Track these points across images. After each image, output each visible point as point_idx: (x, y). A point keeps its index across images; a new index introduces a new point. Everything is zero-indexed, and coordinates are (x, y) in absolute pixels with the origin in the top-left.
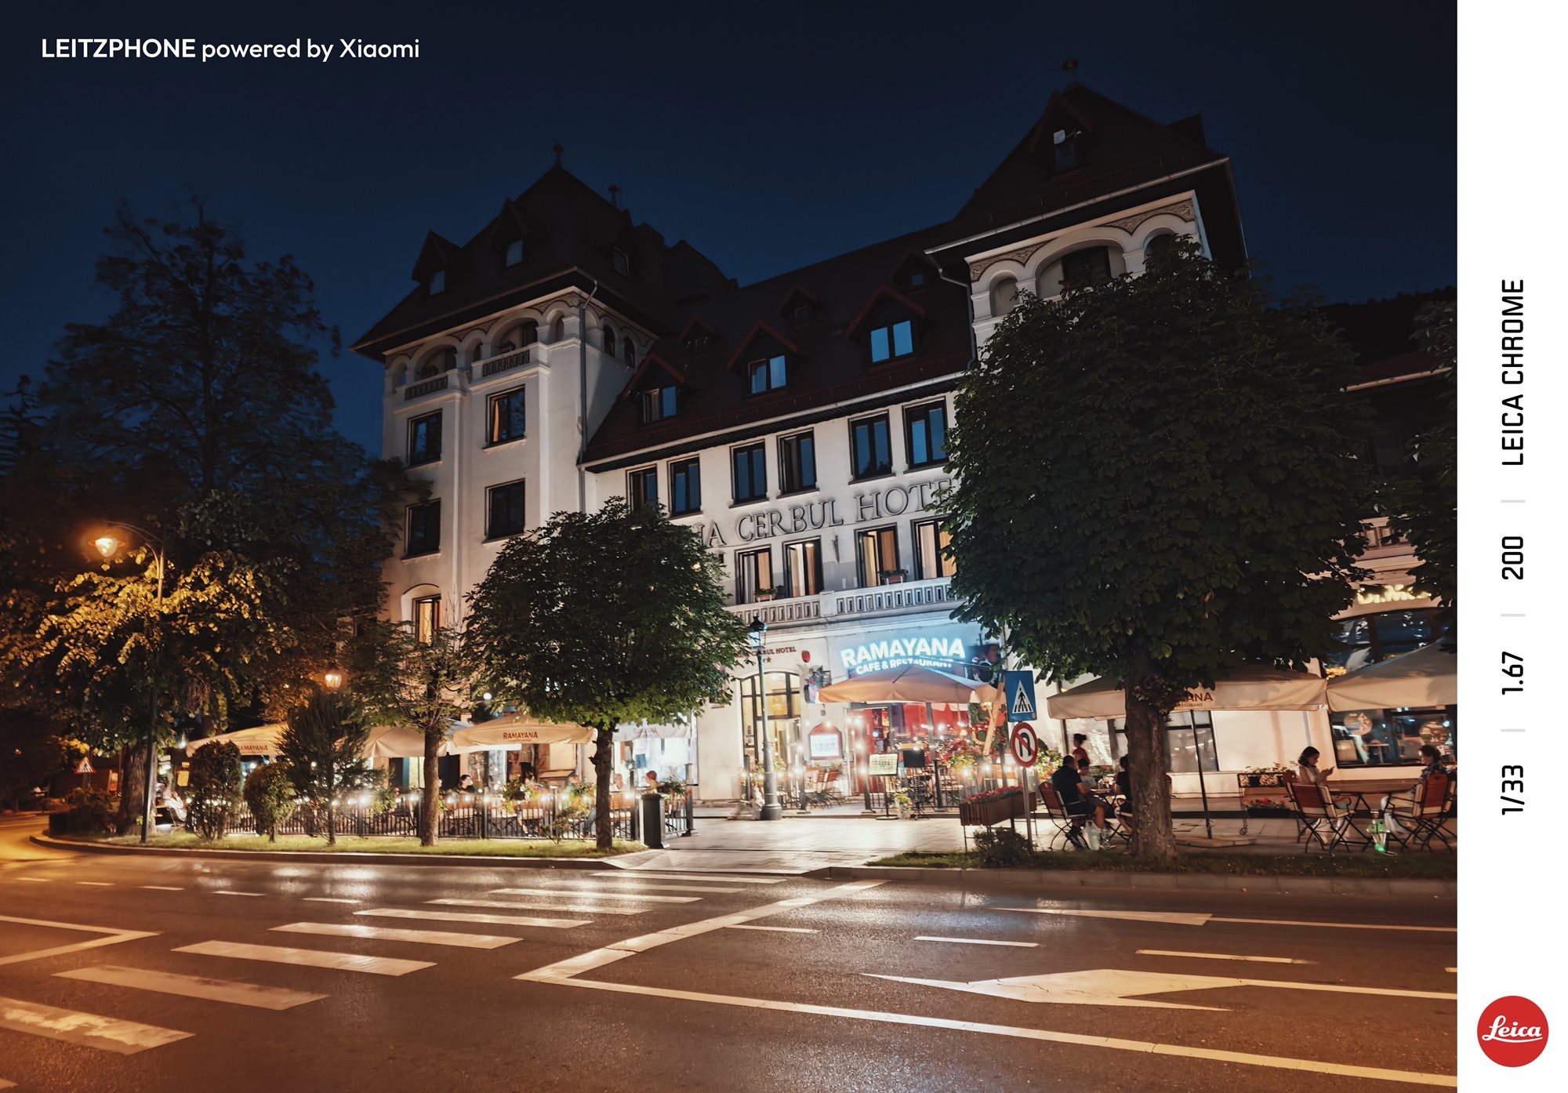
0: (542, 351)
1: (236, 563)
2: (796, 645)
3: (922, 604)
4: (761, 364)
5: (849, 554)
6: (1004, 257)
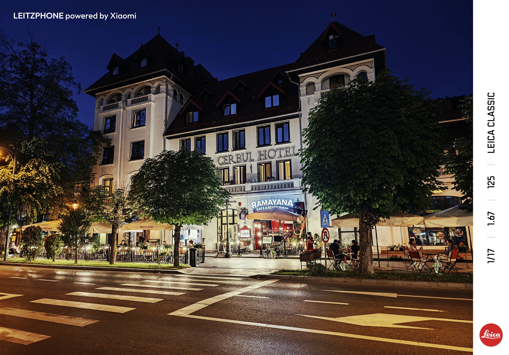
0: (153, 97)
1: (42, 163)
2: (237, 200)
3: (279, 188)
4: (228, 106)
5: (255, 171)
6: (311, 75)
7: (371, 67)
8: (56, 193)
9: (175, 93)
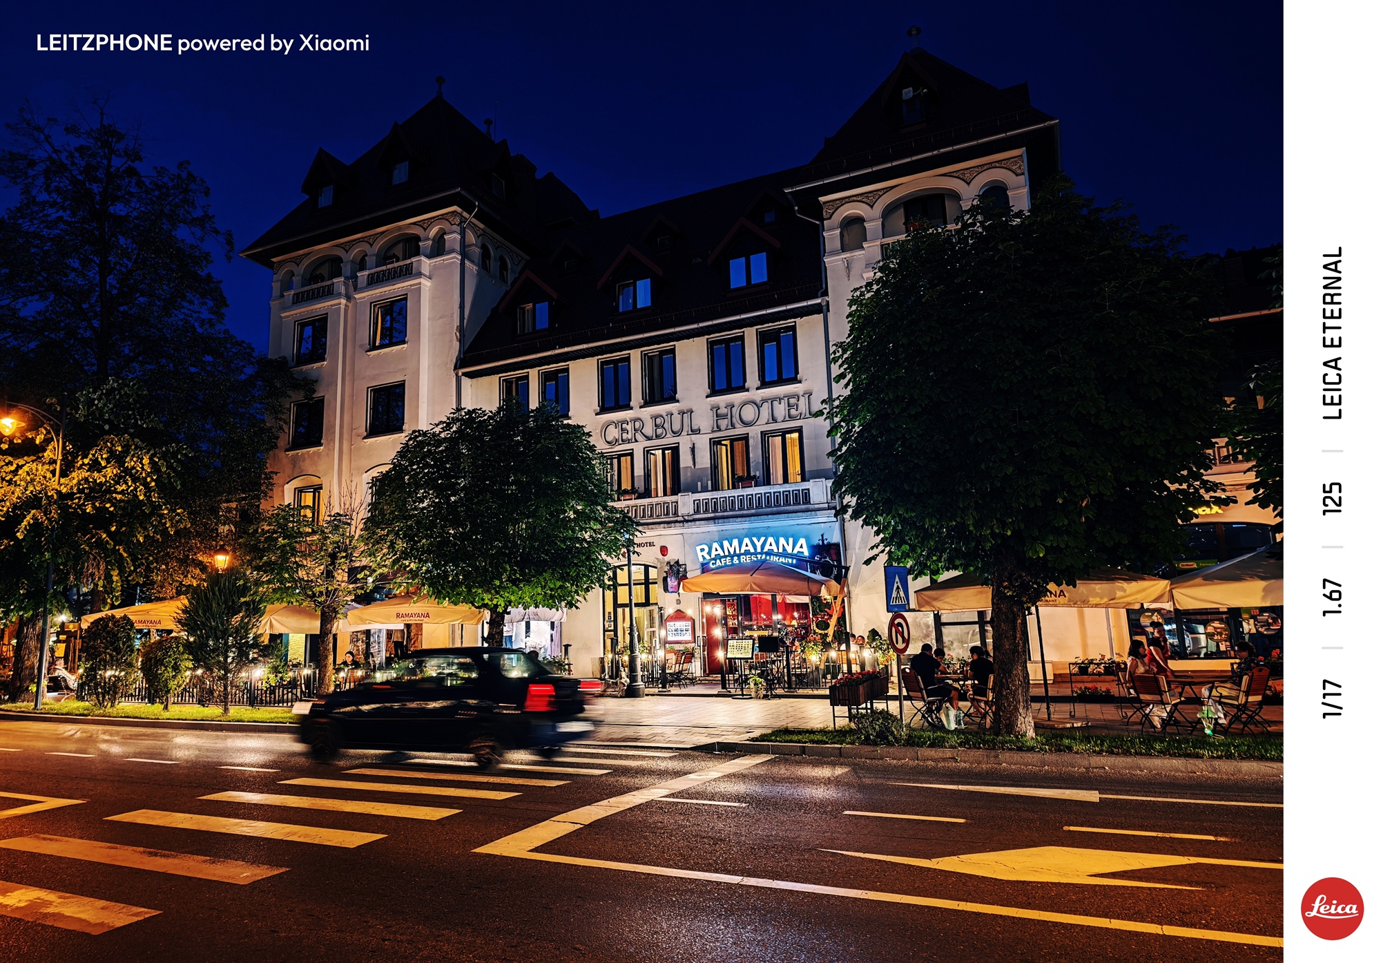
0: (425, 264)
1: (133, 447)
2: (655, 540)
3: (771, 507)
4: (628, 285)
5: (704, 460)
6: (855, 198)
7: (1019, 171)
8: (172, 526)
9: (485, 254)
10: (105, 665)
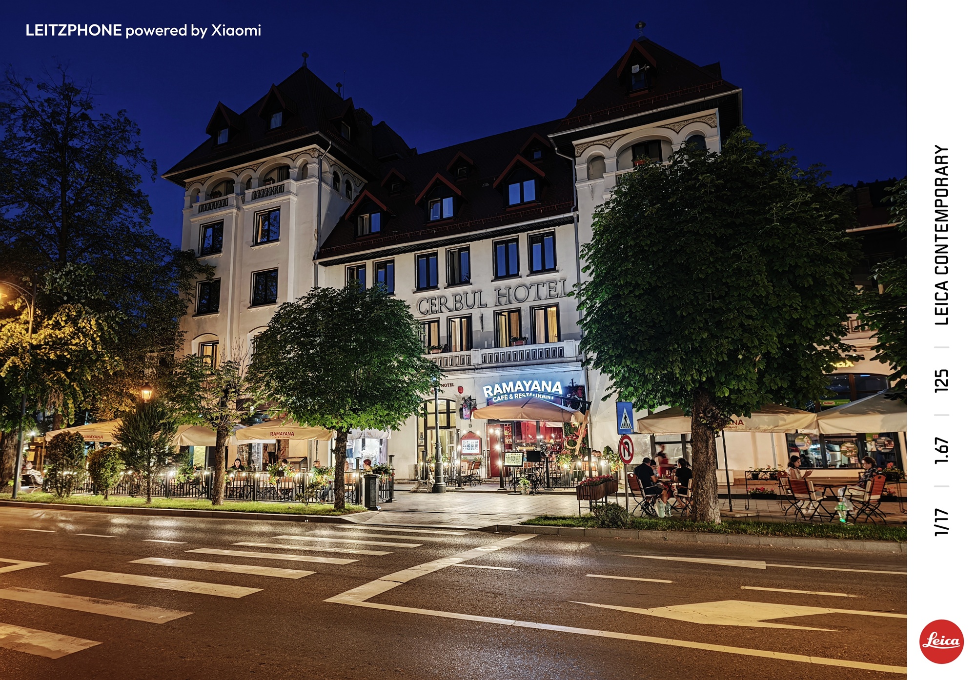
0: (293, 185)
1: (84, 313)
2: (454, 382)
3: (536, 359)
4: (437, 202)
5: (490, 326)
6: (598, 142)
7: (713, 125)
8: (111, 369)
9: (336, 178)
10: (63, 467)
